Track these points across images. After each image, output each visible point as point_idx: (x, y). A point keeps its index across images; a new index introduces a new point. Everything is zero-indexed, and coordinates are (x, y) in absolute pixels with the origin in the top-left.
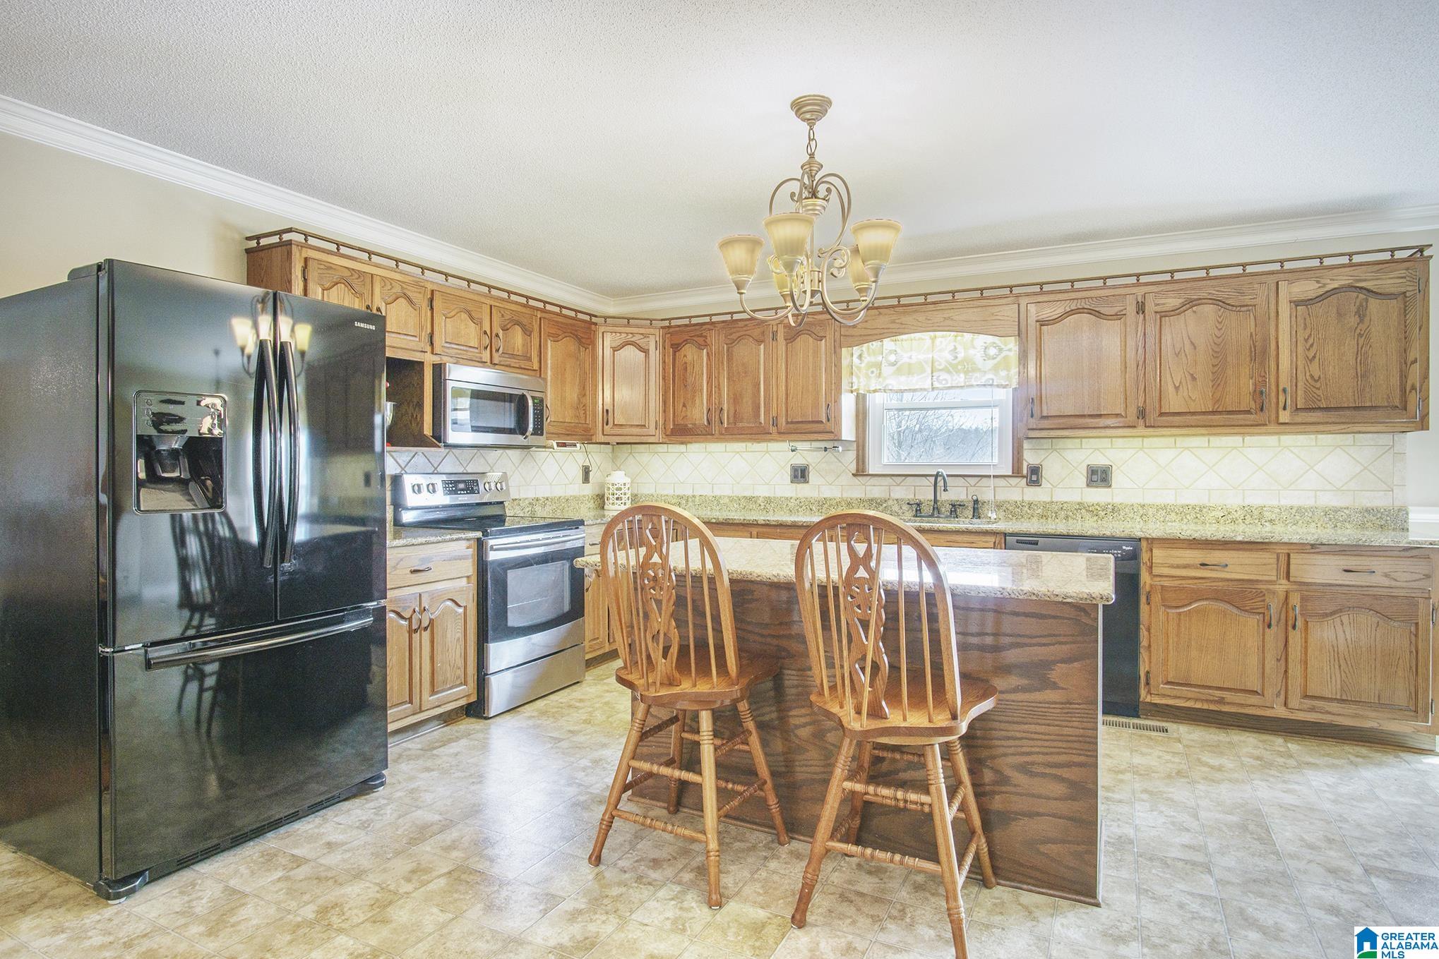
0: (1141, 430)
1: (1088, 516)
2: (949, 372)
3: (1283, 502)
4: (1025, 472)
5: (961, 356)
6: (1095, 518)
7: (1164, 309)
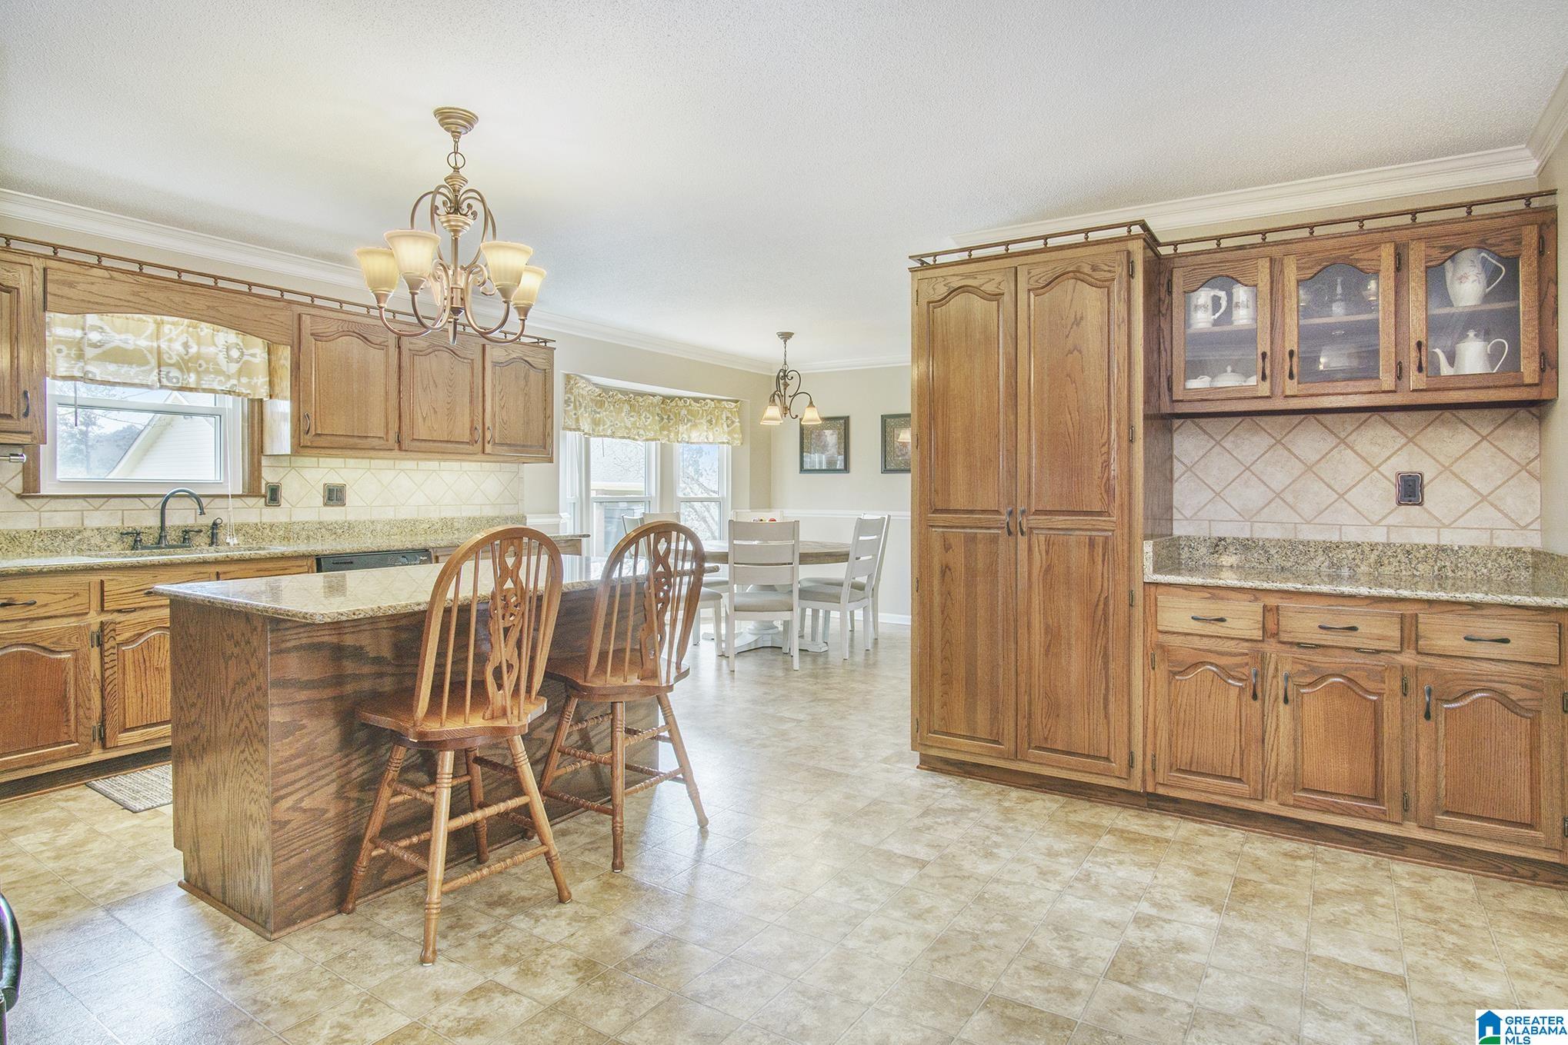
0: (396, 453)
1: (327, 534)
2: (181, 369)
3: (464, 515)
4: (263, 491)
5: (194, 350)
6: (334, 536)
7: (417, 348)
